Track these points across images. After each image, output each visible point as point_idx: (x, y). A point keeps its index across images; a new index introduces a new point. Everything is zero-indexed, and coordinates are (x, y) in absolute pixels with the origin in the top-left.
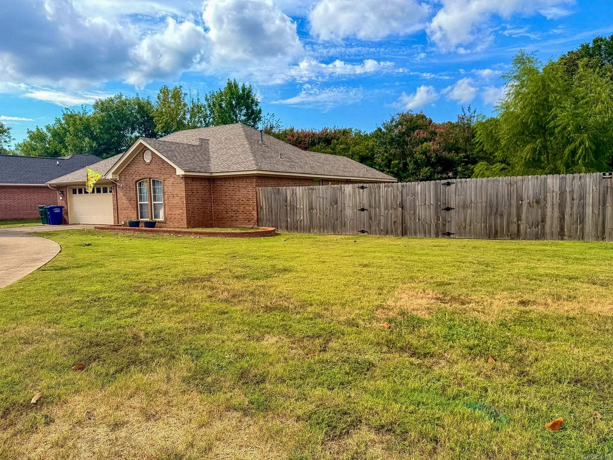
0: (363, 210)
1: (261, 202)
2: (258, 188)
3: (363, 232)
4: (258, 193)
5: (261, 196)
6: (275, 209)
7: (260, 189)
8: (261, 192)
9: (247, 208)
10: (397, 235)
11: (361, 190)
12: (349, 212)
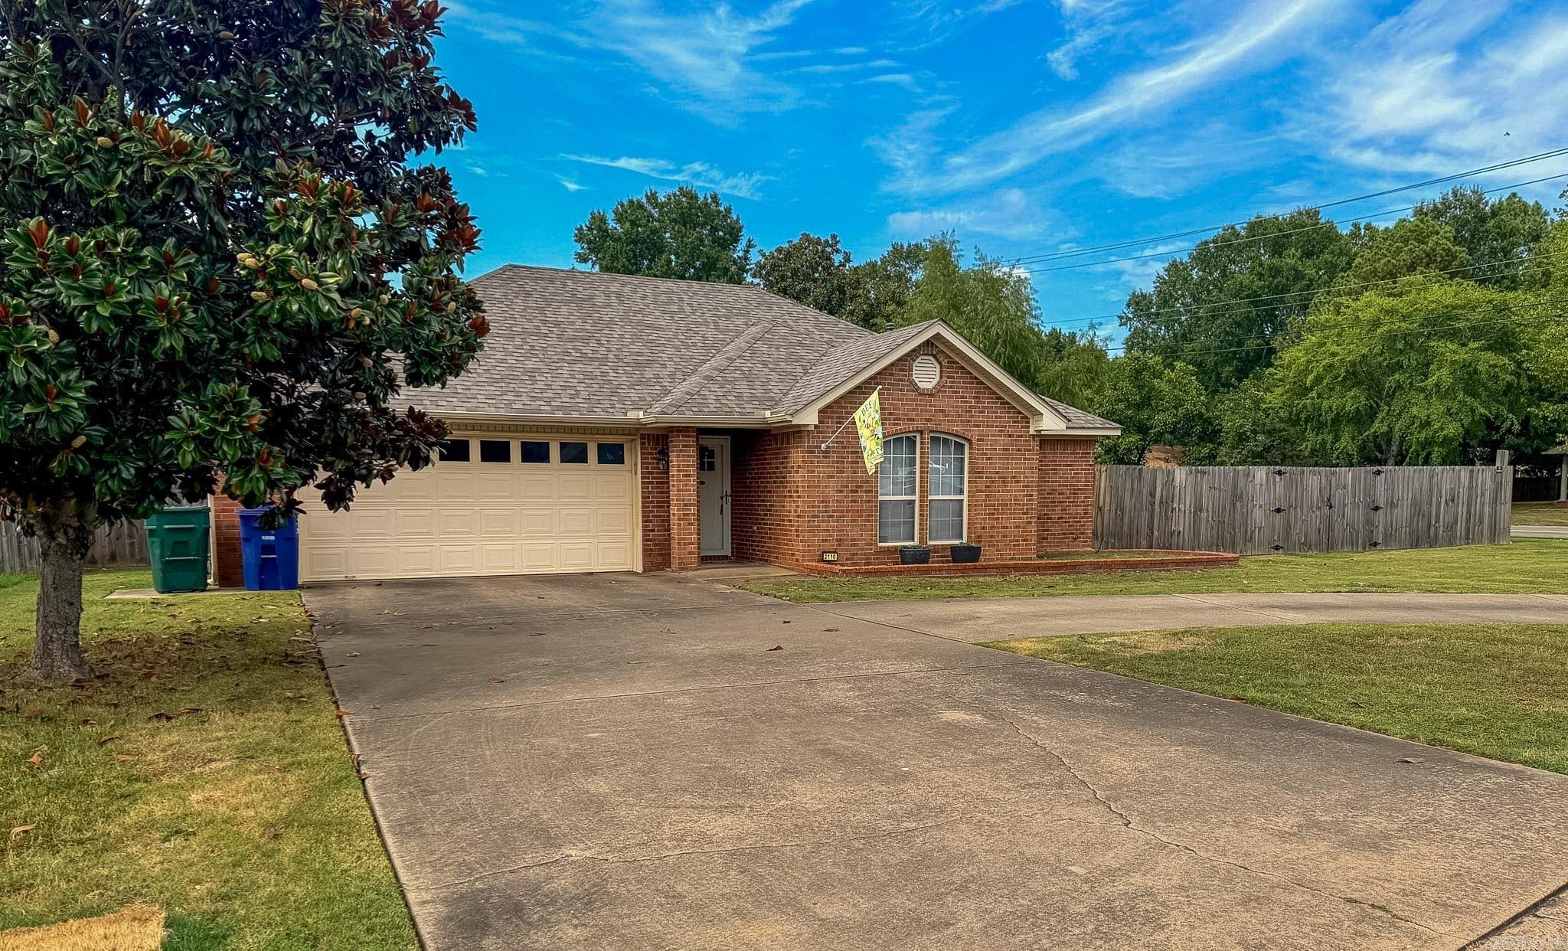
0: (1279, 510)
1: (1102, 498)
2: (1097, 467)
3: (1277, 548)
4: (1097, 477)
5: (1102, 485)
6: (1130, 511)
7: (1104, 468)
8: (1104, 474)
9: (1072, 510)
10: (1321, 551)
11: (1278, 478)
12: (1259, 516)
